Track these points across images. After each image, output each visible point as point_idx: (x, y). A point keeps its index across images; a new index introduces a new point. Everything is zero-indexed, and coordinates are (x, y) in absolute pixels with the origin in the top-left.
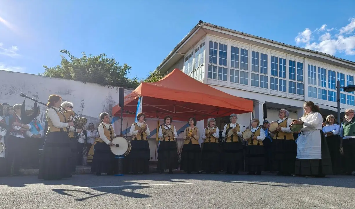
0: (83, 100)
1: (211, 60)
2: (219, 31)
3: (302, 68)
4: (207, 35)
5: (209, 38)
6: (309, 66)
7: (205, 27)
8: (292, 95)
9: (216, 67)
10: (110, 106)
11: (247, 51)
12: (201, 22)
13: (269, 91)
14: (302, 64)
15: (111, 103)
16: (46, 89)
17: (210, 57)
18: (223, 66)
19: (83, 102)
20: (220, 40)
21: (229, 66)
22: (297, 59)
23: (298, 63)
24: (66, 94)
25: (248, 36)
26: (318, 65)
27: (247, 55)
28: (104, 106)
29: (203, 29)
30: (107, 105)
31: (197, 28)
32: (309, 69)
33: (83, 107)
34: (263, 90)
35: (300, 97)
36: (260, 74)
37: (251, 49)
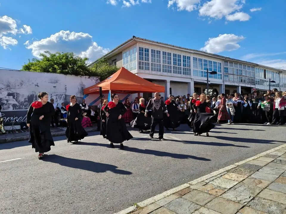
0: (66, 86)
1: (141, 58)
2: (144, 41)
3: (190, 59)
4: (138, 44)
5: (138, 45)
6: (193, 57)
7: (136, 40)
8: (184, 76)
9: (143, 62)
10: (82, 88)
11: (160, 52)
12: (134, 37)
13: (172, 74)
14: (190, 57)
15: (82, 86)
16: (43, 80)
17: (139, 57)
18: (147, 62)
19: (66, 87)
20: (144, 46)
21: (150, 62)
22: (187, 55)
23: (188, 57)
24: (55, 83)
25: (160, 43)
26: (198, 57)
27: (160, 54)
28: (79, 88)
29: (135, 40)
30: (80, 87)
31: (131, 40)
32: (193, 60)
33: (66, 90)
34: (169, 74)
35: (188, 76)
36: (167, 65)
37: (162, 50)
